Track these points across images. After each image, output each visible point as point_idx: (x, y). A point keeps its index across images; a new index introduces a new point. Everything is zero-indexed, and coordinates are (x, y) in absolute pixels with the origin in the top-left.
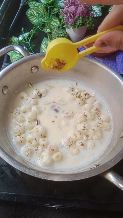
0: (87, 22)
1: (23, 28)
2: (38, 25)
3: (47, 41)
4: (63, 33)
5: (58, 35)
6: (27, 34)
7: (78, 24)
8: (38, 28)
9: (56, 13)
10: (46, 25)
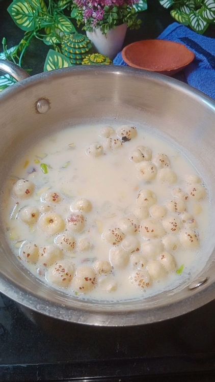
0: (128, 16)
1: (4, 38)
2: (33, 31)
3: (55, 57)
4: (82, 41)
5: (74, 45)
6: (13, 50)
7: (110, 20)
8: (34, 36)
9: (63, 10)
10: (48, 32)
